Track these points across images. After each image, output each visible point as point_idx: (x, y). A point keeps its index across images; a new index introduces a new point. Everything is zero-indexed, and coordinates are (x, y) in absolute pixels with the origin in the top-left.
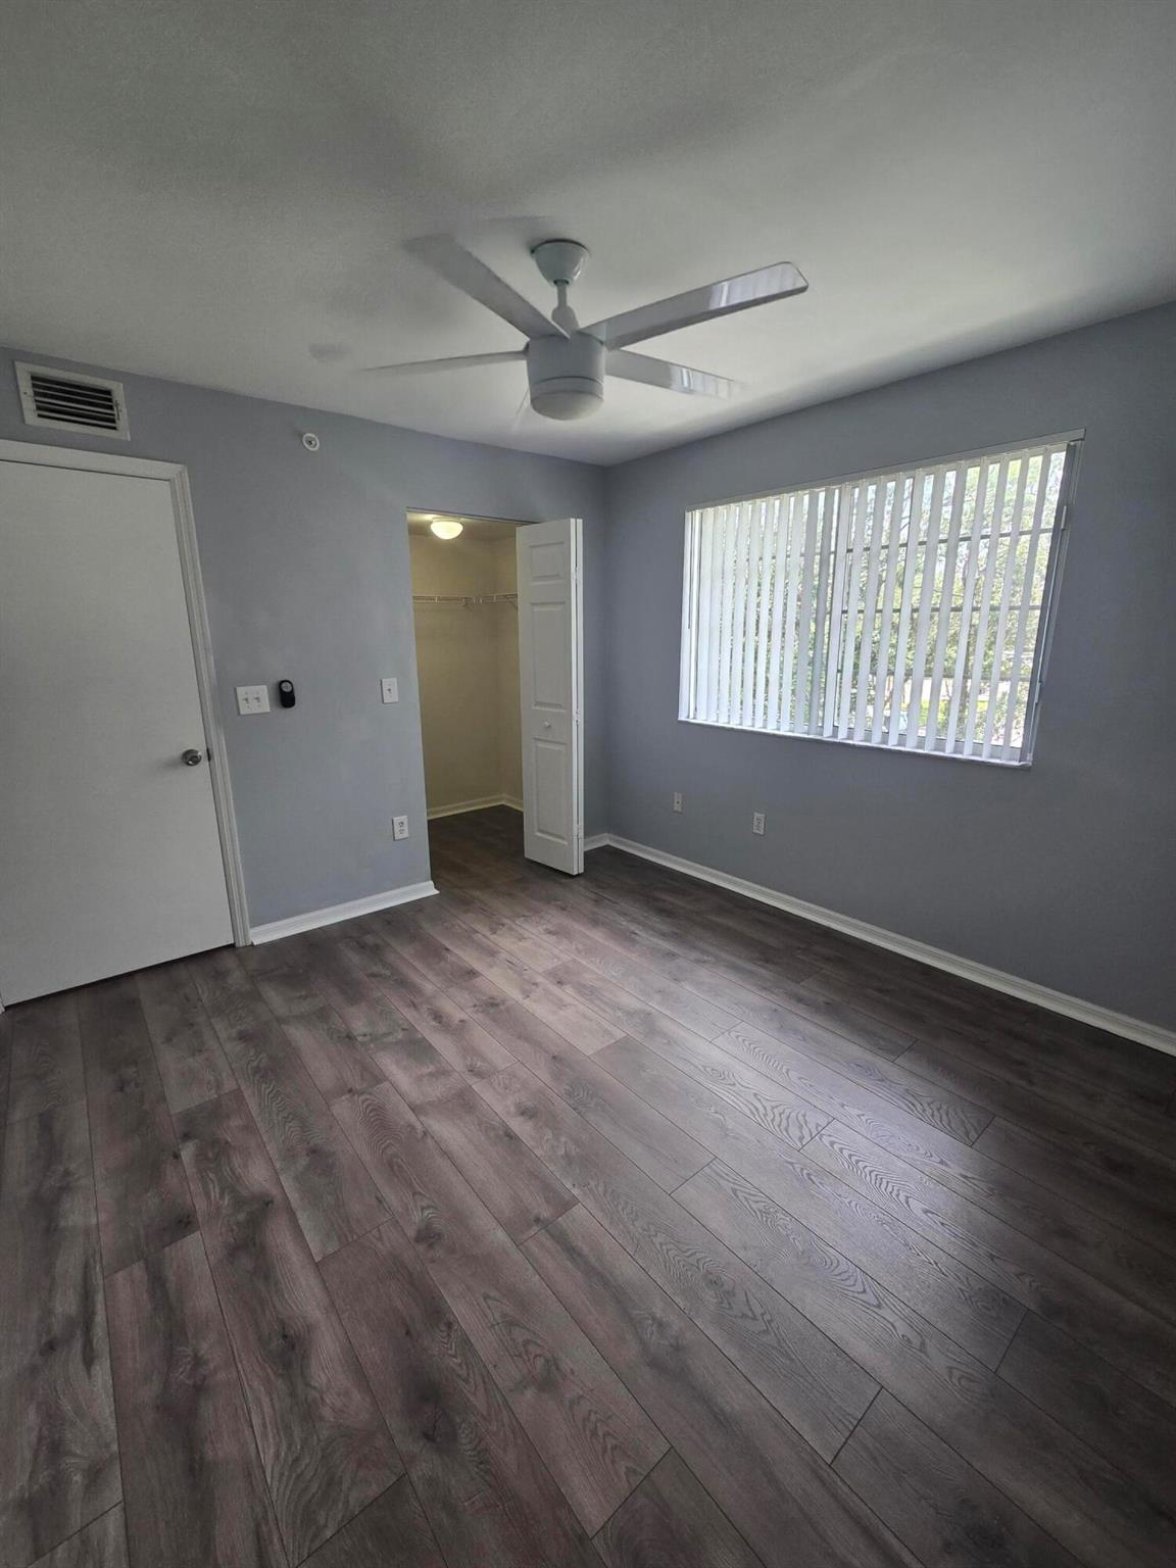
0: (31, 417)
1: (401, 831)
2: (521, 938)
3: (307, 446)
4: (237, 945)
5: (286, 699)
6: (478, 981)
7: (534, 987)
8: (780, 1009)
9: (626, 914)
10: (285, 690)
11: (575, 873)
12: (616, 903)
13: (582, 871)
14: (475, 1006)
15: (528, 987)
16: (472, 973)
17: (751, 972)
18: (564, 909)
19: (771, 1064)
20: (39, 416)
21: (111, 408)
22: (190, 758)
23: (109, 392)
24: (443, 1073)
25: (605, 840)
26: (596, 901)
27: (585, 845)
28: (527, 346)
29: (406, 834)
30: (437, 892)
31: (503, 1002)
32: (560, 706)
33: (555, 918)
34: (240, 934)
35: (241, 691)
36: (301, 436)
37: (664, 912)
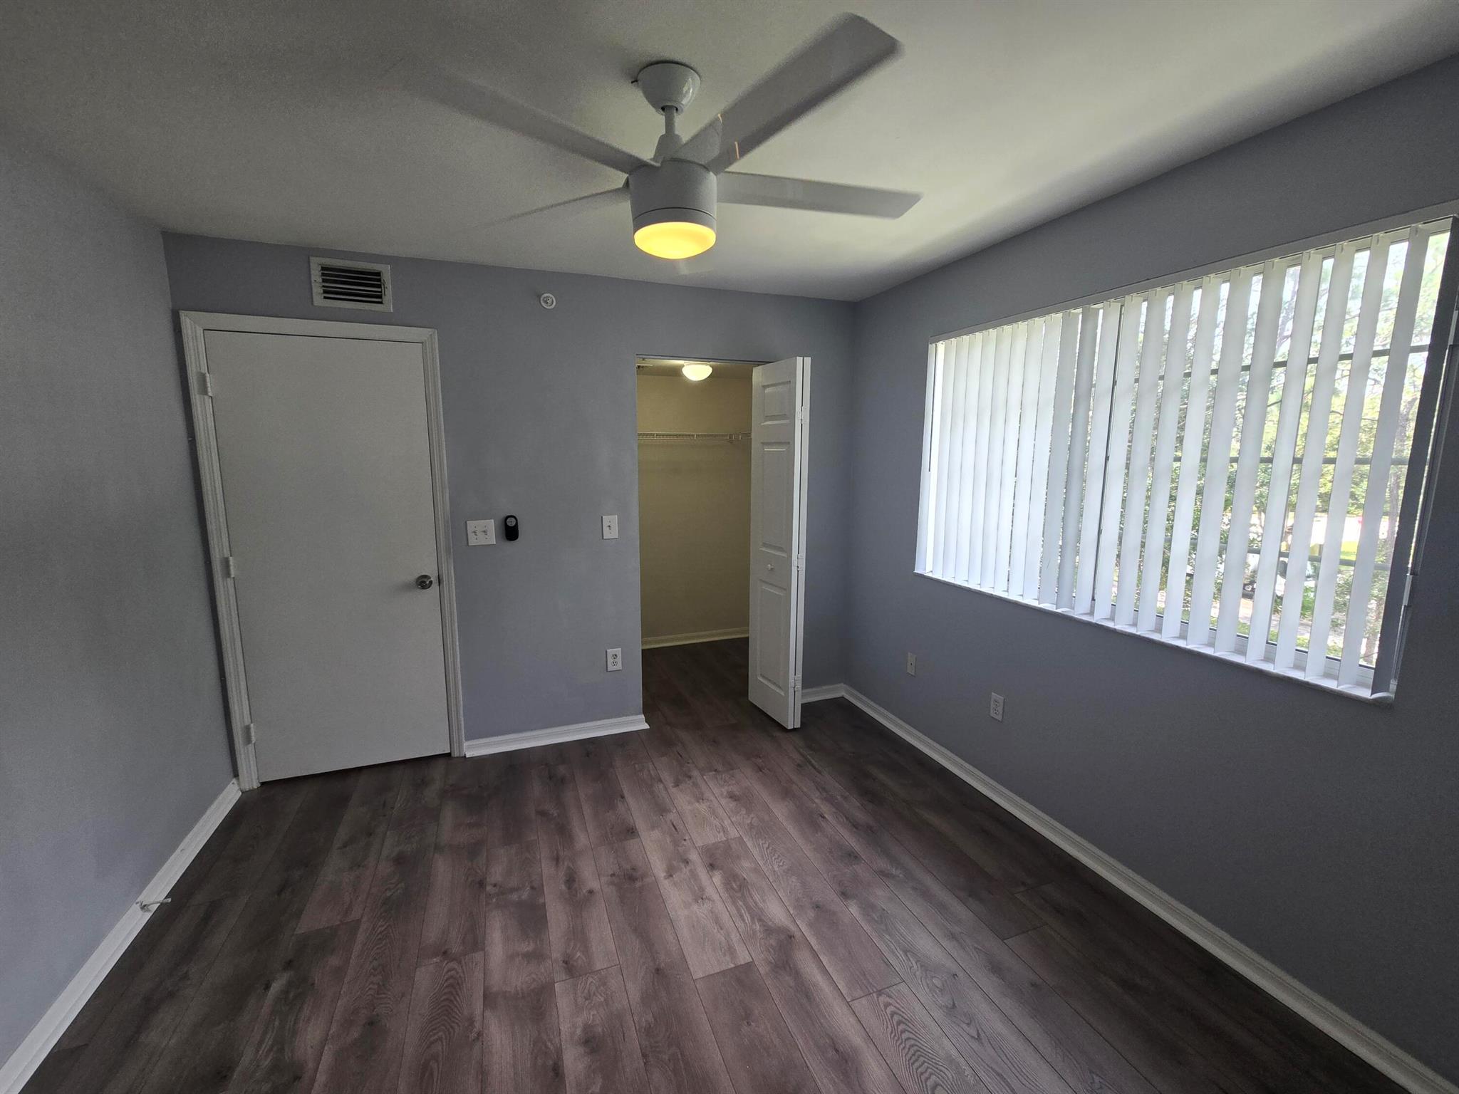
0: (319, 300)
1: (615, 663)
2: (700, 798)
3: (543, 304)
4: (453, 755)
5: (510, 532)
6: (632, 844)
7: (682, 865)
8: (961, 974)
9: (824, 789)
10: (509, 524)
11: (790, 727)
12: (819, 772)
13: (798, 725)
14: (613, 875)
15: (677, 862)
16: (631, 832)
17: (942, 908)
18: (760, 769)
19: (916, 1065)
20: (325, 298)
21: (379, 286)
22: (423, 583)
23: (379, 274)
24: (537, 956)
25: (840, 691)
26: (799, 765)
27: (803, 696)
28: (627, 183)
29: (619, 666)
30: (646, 726)
31: (643, 877)
32: (780, 549)
33: (747, 779)
34: (456, 745)
35: (472, 525)
36: (539, 296)
37: (870, 795)
